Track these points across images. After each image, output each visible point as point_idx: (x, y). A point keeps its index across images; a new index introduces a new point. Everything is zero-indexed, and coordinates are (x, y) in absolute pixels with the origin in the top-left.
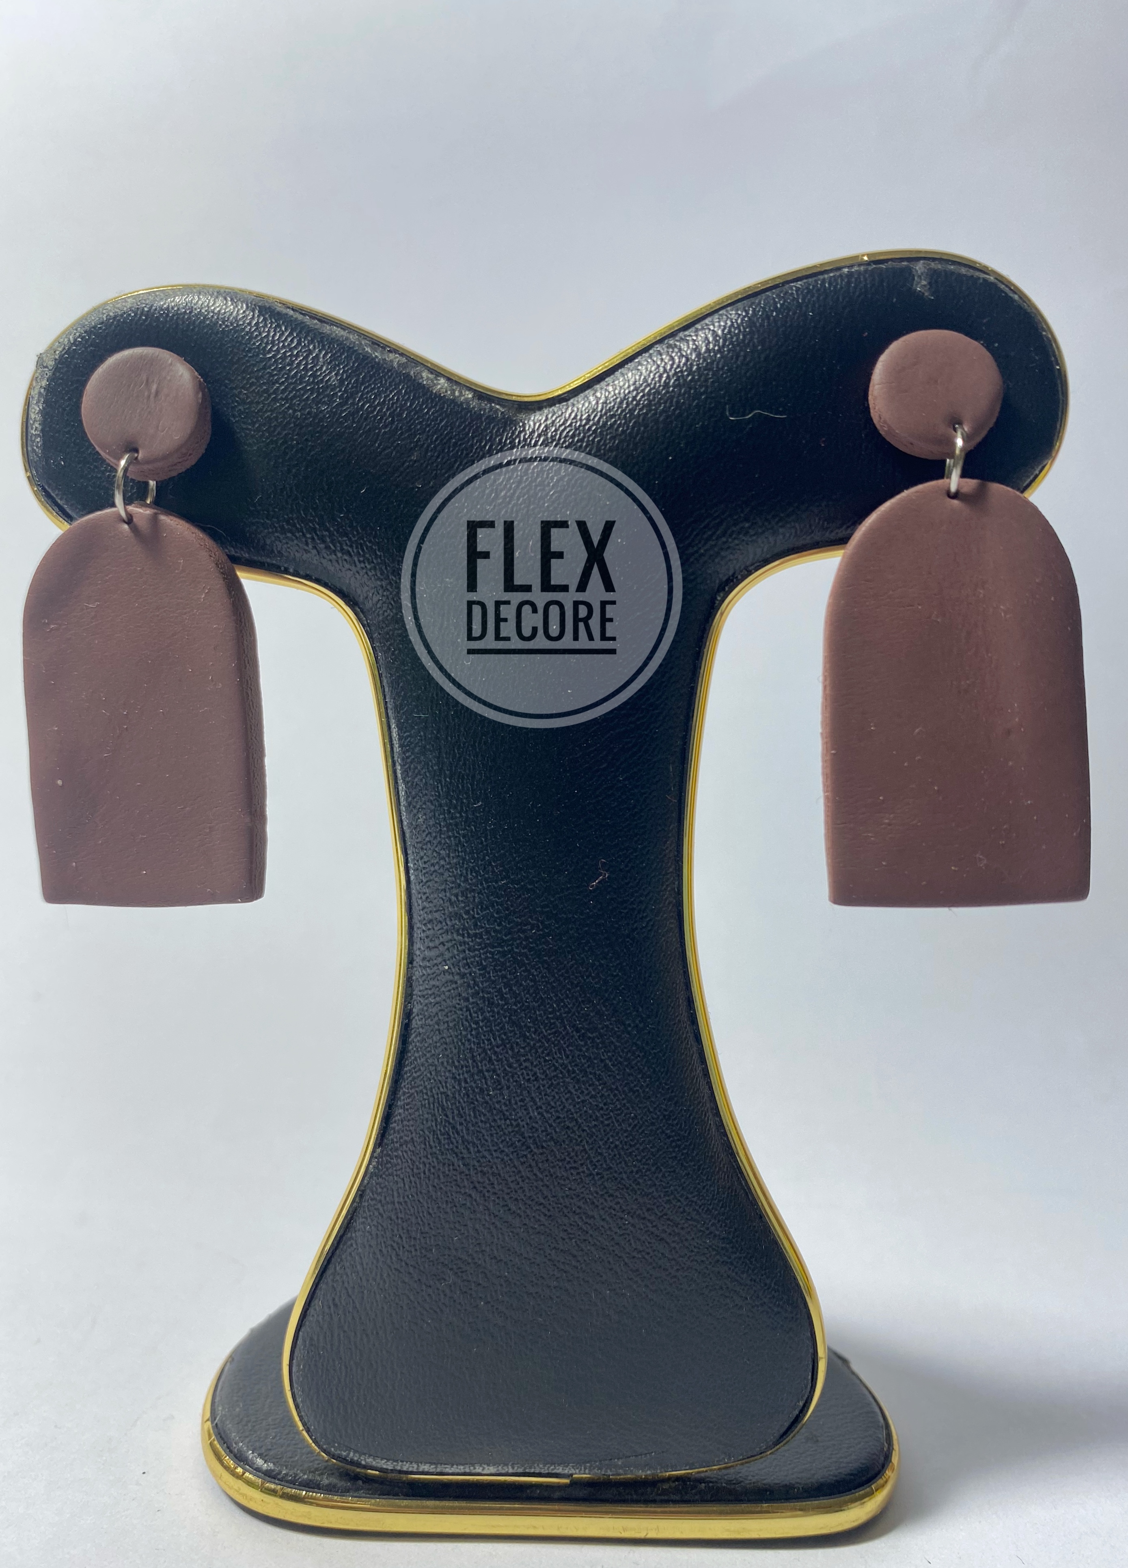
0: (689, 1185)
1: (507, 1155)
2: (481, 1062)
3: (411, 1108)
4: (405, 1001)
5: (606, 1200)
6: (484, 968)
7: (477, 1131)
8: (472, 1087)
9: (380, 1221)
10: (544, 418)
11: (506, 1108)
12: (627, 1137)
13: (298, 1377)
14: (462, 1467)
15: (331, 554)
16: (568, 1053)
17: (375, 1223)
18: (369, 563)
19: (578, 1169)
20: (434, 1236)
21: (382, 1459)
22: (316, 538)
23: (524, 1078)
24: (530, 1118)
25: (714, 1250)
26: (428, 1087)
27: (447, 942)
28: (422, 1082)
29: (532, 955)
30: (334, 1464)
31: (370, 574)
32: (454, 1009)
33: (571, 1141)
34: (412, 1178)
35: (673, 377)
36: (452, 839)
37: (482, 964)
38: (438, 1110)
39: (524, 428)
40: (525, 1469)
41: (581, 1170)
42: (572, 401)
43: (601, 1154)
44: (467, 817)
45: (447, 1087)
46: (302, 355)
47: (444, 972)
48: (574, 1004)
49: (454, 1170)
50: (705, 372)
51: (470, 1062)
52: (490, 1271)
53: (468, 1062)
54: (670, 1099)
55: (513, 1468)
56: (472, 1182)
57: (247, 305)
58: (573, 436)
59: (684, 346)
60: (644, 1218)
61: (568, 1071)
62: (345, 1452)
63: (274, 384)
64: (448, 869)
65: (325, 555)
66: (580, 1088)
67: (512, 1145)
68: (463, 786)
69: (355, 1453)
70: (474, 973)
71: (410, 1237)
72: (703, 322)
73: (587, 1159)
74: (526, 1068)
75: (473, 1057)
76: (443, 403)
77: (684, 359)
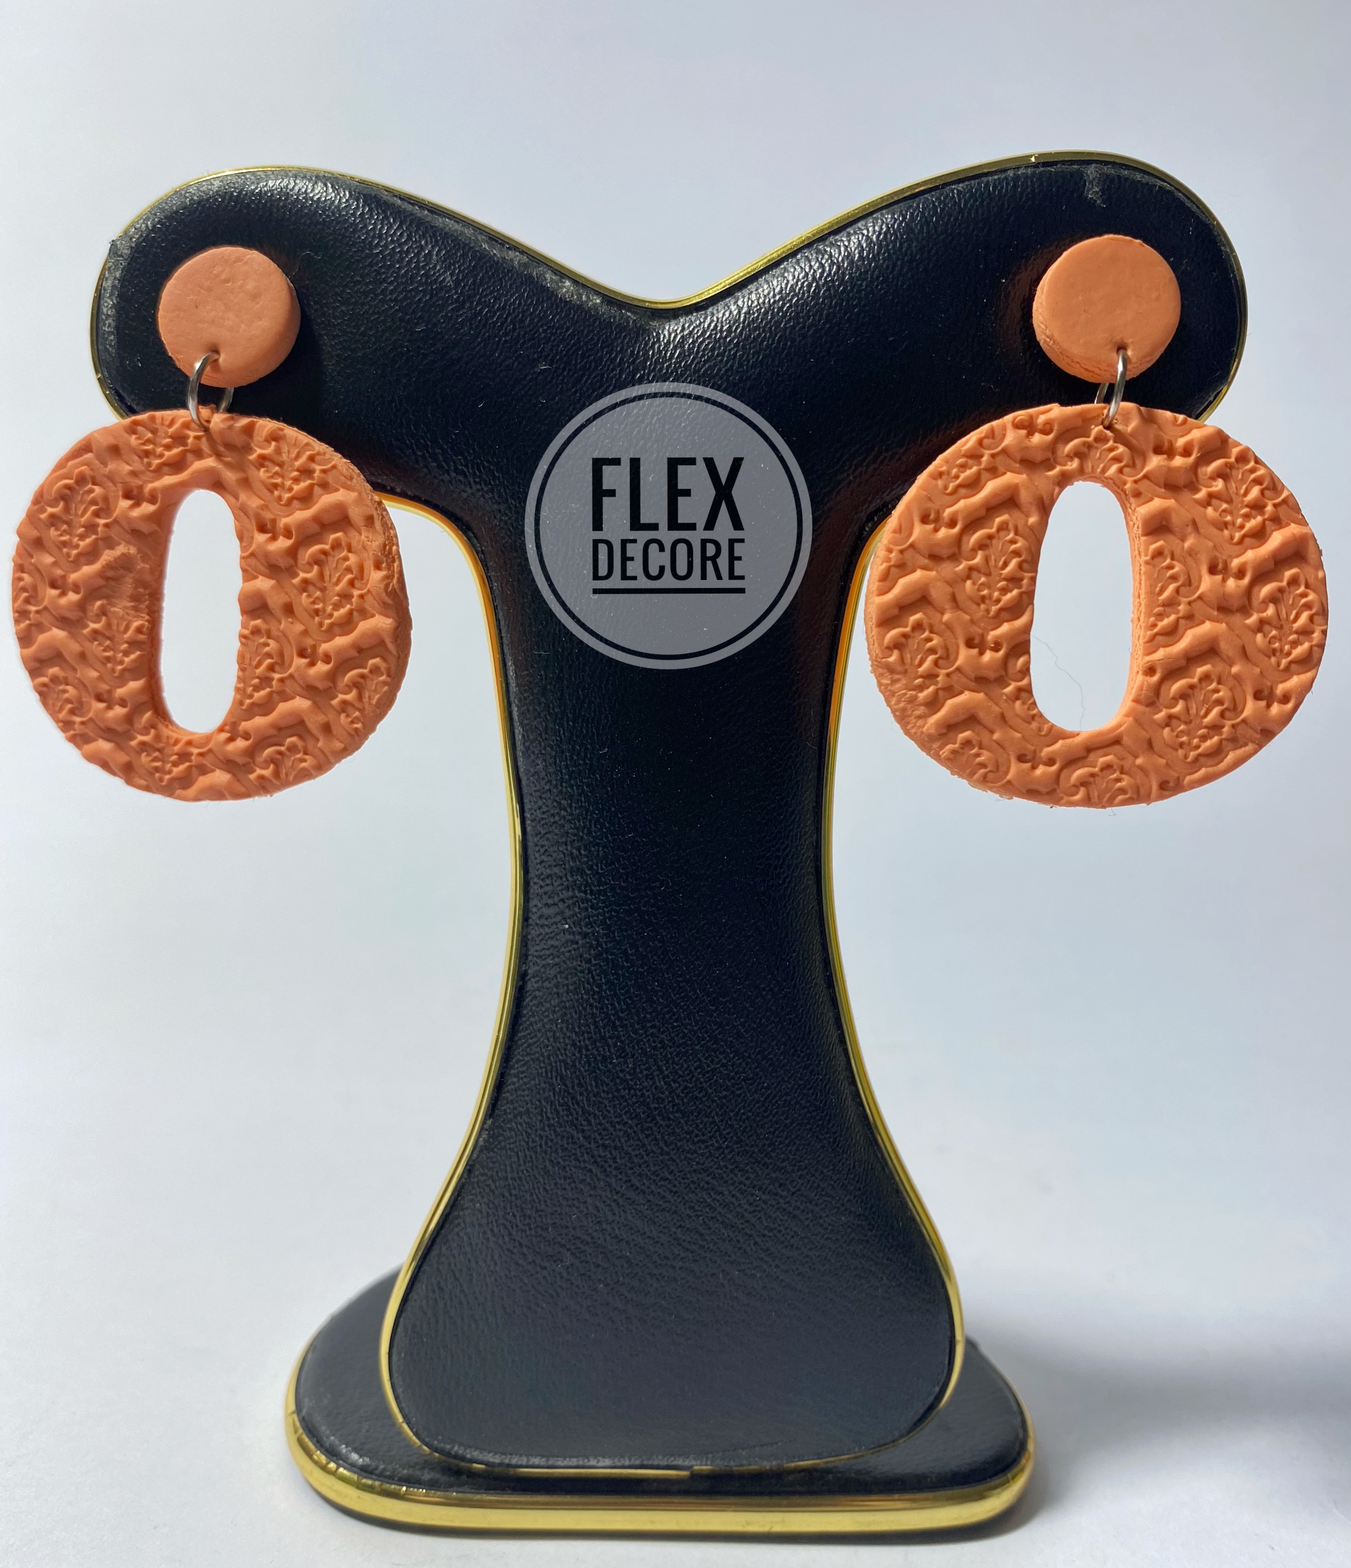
0: (823, 1159)
1: (631, 1128)
2: (604, 1028)
3: (526, 1077)
4: (520, 962)
5: (736, 1175)
6: (608, 927)
7: (599, 1102)
8: (593, 1054)
9: (492, 1198)
10: (680, 328)
11: (630, 1077)
12: (759, 1108)
13: (399, 1366)
14: (574, 1459)
15: (443, 474)
16: (698, 1018)
17: (485, 1200)
18: (485, 484)
19: (707, 1142)
20: (552, 1214)
21: (489, 1452)
22: (427, 455)
23: (650, 1046)
24: (656, 1088)
25: (849, 1227)
26: (546, 1054)
28: (539, 1049)
29: (660, 914)
30: (437, 1458)
31: (487, 496)
32: (574, 971)
33: (700, 1112)
34: (526, 1152)
35: (823, 286)
36: (574, 788)
37: (605, 923)
38: (556, 1080)
39: (659, 339)
40: (643, 1461)
41: (710, 1143)
42: (710, 309)
43: (732, 1126)
44: (591, 764)
45: (566, 1055)
46: (413, 252)
47: (564, 930)
48: (705, 967)
49: (573, 1143)
50: (859, 282)
51: (592, 1027)
52: (611, 1252)
53: (590, 1028)
54: (806, 1068)
55: (630, 1460)
56: (593, 1157)
57: (350, 193)
58: (713, 349)
59: (834, 252)
60: (776, 1194)
61: (698, 1038)
62: (449, 1444)
63: (381, 283)
64: (569, 821)
65: (437, 475)
66: (710, 1056)
67: (636, 1116)
68: (587, 731)
69: (459, 1446)
70: (598, 932)
71: (525, 1216)
72: (855, 226)
73: (716, 1131)
74: (652, 1034)
75: (595, 1022)
76: (570, 309)
77: (835, 267)
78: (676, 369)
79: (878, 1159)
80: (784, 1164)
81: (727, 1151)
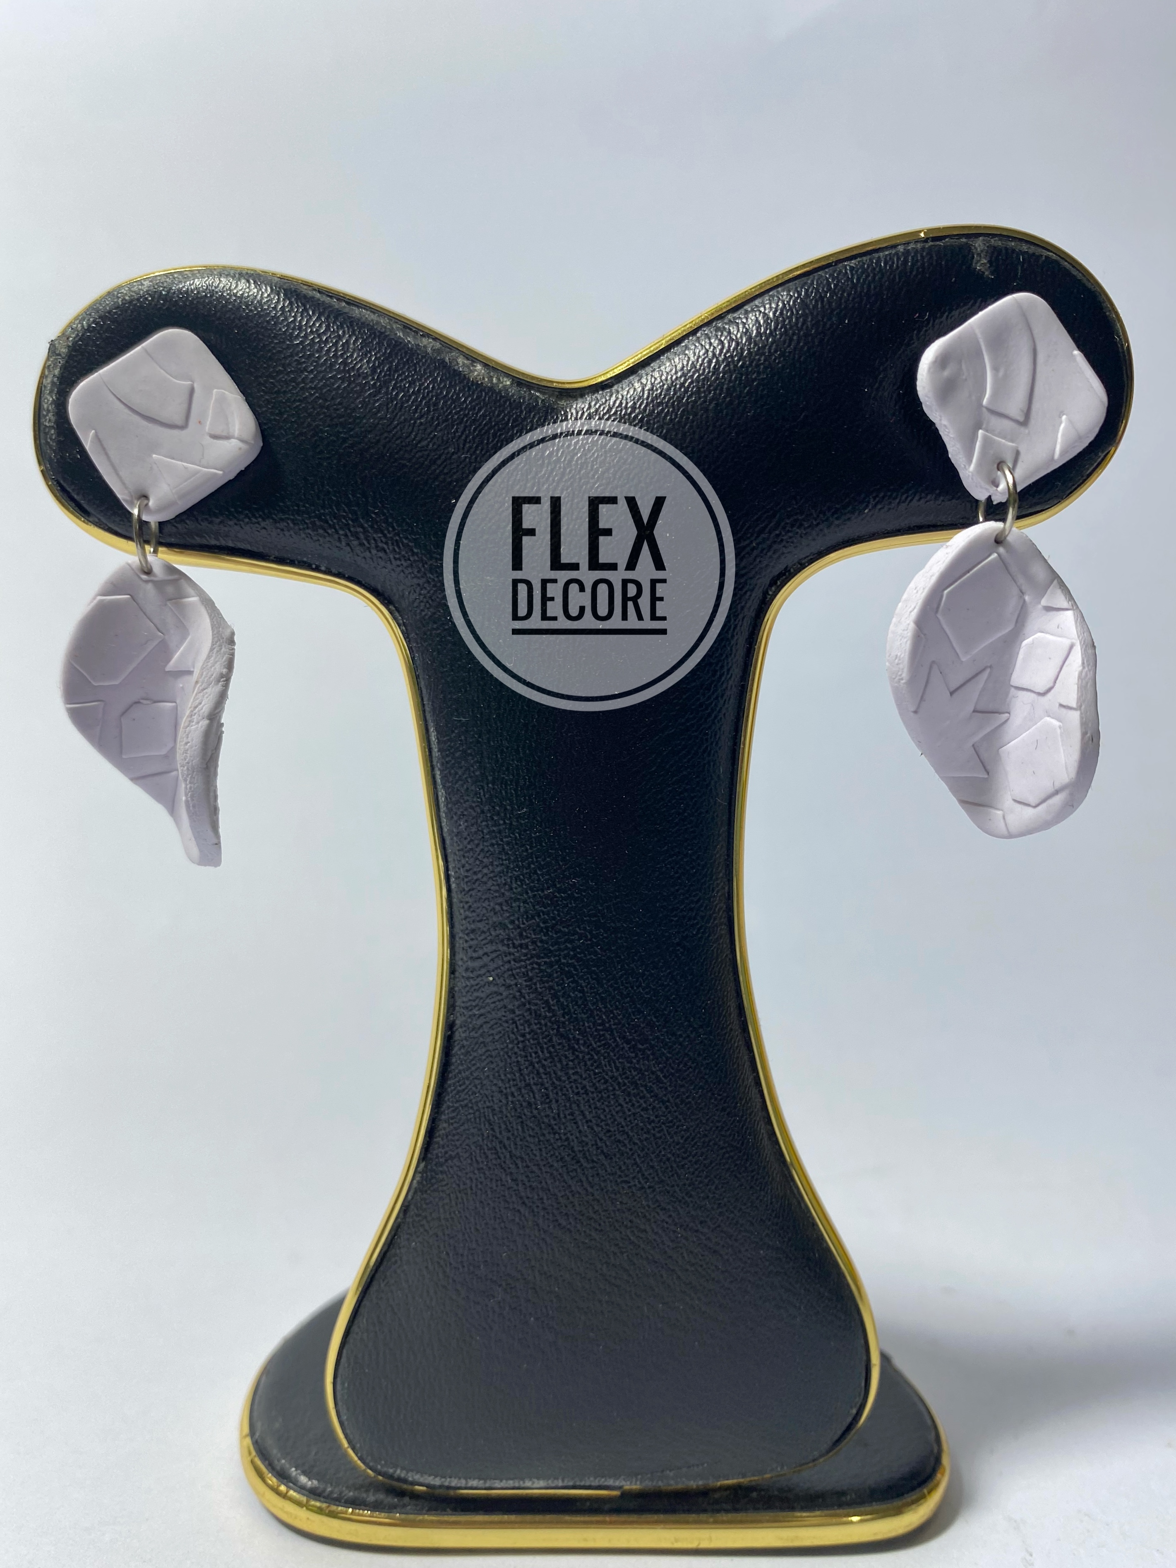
0: (742, 1196)
1: (557, 1170)
2: (528, 1075)
3: (456, 1122)
4: (448, 1012)
5: (658, 1213)
6: (531, 979)
7: (526, 1146)
8: (519, 1101)
9: (426, 1238)
10: (587, 407)
11: (555, 1122)
12: (679, 1149)
13: (343, 1395)
14: (511, 1482)
15: (365, 551)
16: (618, 1065)
17: (420, 1239)
18: (405, 561)
19: (629, 1183)
20: (483, 1252)
21: (430, 1476)
22: (349, 534)
23: (573, 1092)
24: (580, 1132)
25: (768, 1260)
26: (474, 1101)
27: (491, 952)
28: (467, 1096)
29: (580, 966)
30: (381, 1481)
31: (406, 571)
32: (499, 1021)
33: (622, 1154)
34: (458, 1193)
35: (723, 362)
36: (496, 846)
37: (528, 975)
38: (485, 1125)
39: (566, 418)
40: (575, 1482)
41: (632, 1183)
42: (615, 387)
43: (652, 1167)
44: (511, 824)
45: (493, 1101)
46: (332, 341)
47: (490, 983)
48: (624, 1016)
49: (502, 1185)
50: (757, 357)
51: (517, 1075)
52: (540, 1287)
53: (515, 1075)
54: (724, 1110)
55: (563, 1481)
56: (521, 1198)
57: (271, 288)
59: (733, 330)
60: (697, 1231)
61: (619, 1083)
62: (392, 1468)
63: (302, 372)
64: (491, 878)
65: (359, 552)
66: (630, 1101)
67: (561, 1159)
68: (506, 792)
69: (401, 1470)
70: (520, 984)
71: (457, 1254)
72: (752, 304)
73: (638, 1172)
74: (575, 1081)
75: (520, 1070)
76: (481, 391)
77: (734, 343)
79: (794, 1194)
80: (703, 1203)
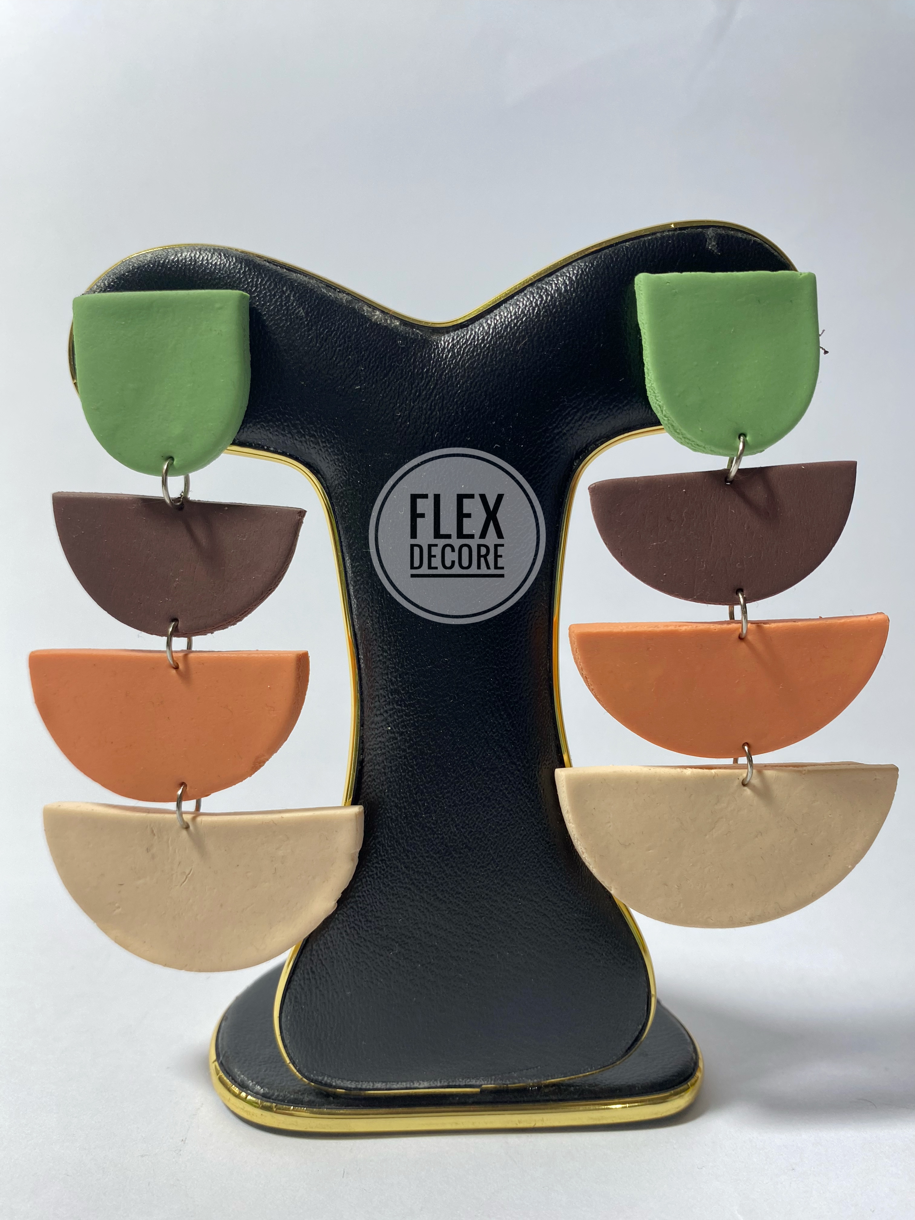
1: (435, 860)
2: (416, 794)
4: (359, 753)
5: (505, 889)
6: (417, 728)
7: (414, 843)
8: (409, 812)
10: (451, 339)
11: (434, 826)
12: (519, 844)
13: (286, 1025)
14: (404, 1084)
15: (301, 437)
16: (477, 786)
18: (329, 443)
19: (486, 867)
20: (385, 919)
21: (348, 1081)
22: (290, 425)
23: (446, 805)
24: (451, 833)
25: (580, 921)
27: (389, 710)
29: (450, 718)
30: (313, 1086)
31: (329, 450)
32: (395, 757)
33: (480, 848)
34: (367, 878)
35: (543, 309)
36: (392, 637)
37: (415, 725)
38: (386, 830)
39: (438, 347)
40: (449, 1082)
41: (488, 867)
42: (470, 326)
43: (501, 856)
45: (391, 813)
46: (278, 295)
47: (388, 731)
48: (481, 752)
49: (398, 871)
50: (565, 306)
51: (408, 794)
52: (425, 943)
53: (406, 795)
55: (441, 1082)
56: (411, 880)
57: (236, 259)
58: (473, 352)
59: (549, 288)
60: (532, 900)
61: (478, 799)
62: (321, 1076)
64: (389, 659)
65: (297, 438)
66: (486, 810)
67: (438, 852)
69: (328, 1078)
70: (410, 731)
72: (561, 271)
73: (491, 860)
74: (447, 798)
75: (410, 790)
76: (380, 329)
77: (549, 297)
78: (449, 365)
80: (536, 881)
81: (499, 873)
